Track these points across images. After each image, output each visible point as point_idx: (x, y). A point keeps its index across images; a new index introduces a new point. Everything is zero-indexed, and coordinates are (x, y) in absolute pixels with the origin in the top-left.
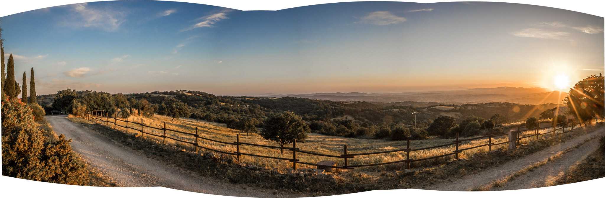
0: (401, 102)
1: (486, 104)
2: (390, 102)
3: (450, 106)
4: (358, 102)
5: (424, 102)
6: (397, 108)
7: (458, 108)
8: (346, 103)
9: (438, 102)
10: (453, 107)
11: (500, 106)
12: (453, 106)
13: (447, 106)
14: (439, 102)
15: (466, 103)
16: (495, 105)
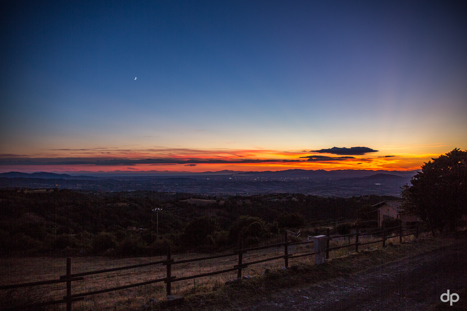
0: (130, 191)
1: (265, 196)
2: (112, 191)
3: (209, 198)
4: (53, 190)
5: (169, 192)
6: (124, 202)
7: (222, 202)
8: (30, 192)
9: (191, 193)
10: (215, 201)
11: (287, 200)
12: (215, 198)
13: (205, 199)
14: (192, 191)
15: (235, 195)
16: (280, 198)
